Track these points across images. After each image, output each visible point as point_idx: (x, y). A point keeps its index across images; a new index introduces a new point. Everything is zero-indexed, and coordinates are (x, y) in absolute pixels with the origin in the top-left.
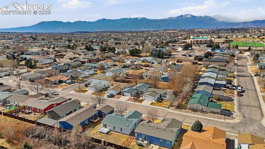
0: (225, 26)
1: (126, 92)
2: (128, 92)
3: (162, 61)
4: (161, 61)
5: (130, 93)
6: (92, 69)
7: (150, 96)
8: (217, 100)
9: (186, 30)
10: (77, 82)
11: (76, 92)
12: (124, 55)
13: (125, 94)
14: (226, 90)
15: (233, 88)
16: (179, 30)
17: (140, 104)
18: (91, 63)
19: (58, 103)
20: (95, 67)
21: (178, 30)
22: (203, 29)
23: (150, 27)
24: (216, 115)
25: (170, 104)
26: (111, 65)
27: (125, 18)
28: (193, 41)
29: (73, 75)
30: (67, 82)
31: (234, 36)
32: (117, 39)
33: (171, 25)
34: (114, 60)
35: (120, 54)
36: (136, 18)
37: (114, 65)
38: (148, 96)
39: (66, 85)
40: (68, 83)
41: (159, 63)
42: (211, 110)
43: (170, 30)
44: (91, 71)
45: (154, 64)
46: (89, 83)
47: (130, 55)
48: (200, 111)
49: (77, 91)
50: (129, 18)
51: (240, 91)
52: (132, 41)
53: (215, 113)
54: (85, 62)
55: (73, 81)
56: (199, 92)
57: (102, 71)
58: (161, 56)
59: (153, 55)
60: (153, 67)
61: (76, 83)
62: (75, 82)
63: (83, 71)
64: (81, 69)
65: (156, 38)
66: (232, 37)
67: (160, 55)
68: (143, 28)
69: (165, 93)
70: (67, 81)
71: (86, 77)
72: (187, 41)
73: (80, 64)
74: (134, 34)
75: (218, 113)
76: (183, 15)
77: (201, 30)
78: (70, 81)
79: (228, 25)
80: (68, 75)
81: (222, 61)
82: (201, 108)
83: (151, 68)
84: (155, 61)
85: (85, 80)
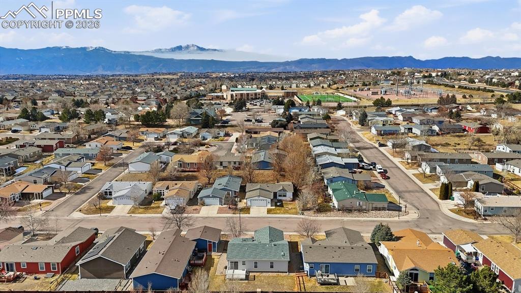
0: (257, 68)
1: (208, 197)
2: (213, 197)
3: (221, 132)
4: (219, 134)
5: (218, 197)
6: (82, 160)
7: (261, 198)
8: (364, 190)
9: (195, 75)
10: (68, 193)
11: (88, 214)
12: (129, 126)
13: (207, 201)
14: (362, 172)
15: (369, 168)
16: (181, 74)
17: (247, 215)
18: (63, 147)
19: (82, 241)
20: (87, 157)
21: (179, 74)
22: (225, 74)
23: (117, 67)
24: (383, 212)
25: (303, 206)
26: (118, 149)
27: (54, 47)
28: (235, 95)
29: (48, 178)
30: (45, 194)
31: (294, 86)
32: (64, 92)
33: (161, 65)
34: (116, 137)
35: (119, 125)
36: (81, 48)
37: (123, 148)
38: (257, 198)
39: (46, 203)
40: (47, 198)
41: (216, 138)
42: (374, 206)
43: (163, 74)
44: (87, 165)
45: (207, 139)
46: (108, 191)
47: (143, 124)
48: (356, 210)
49: (88, 212)
50: (65, 48)
51: (382, 171)
52: (109, 97)
53: (379, 209)
54: (53, 146)
55: (55, 191)
56: (334, 180)
57: (107, 163)
58: (210, 123)
59: (192, 123)
60: (212, 146)
61: (67, 196)
62: (62, 194)
63: (66, 167)
64: (59, 163)
65: (153, 90)
66: (291, 87)
67: (208, 122)
68: (102, 69)
69: (284, 190)
70: (43, 193)
71: (80, 179)
72: (223, 96)
73: (38, 151)
74: (94, 82)
75: (384, 209)
76: (181, 46)
77: (221, 75)
78: (50, 191)
79: (261, 67)
80: (36, 179)
81: (320, 126)
82: (358, 205)
83: (208, 147)
84: (207, 134)
85: (82, 185)
